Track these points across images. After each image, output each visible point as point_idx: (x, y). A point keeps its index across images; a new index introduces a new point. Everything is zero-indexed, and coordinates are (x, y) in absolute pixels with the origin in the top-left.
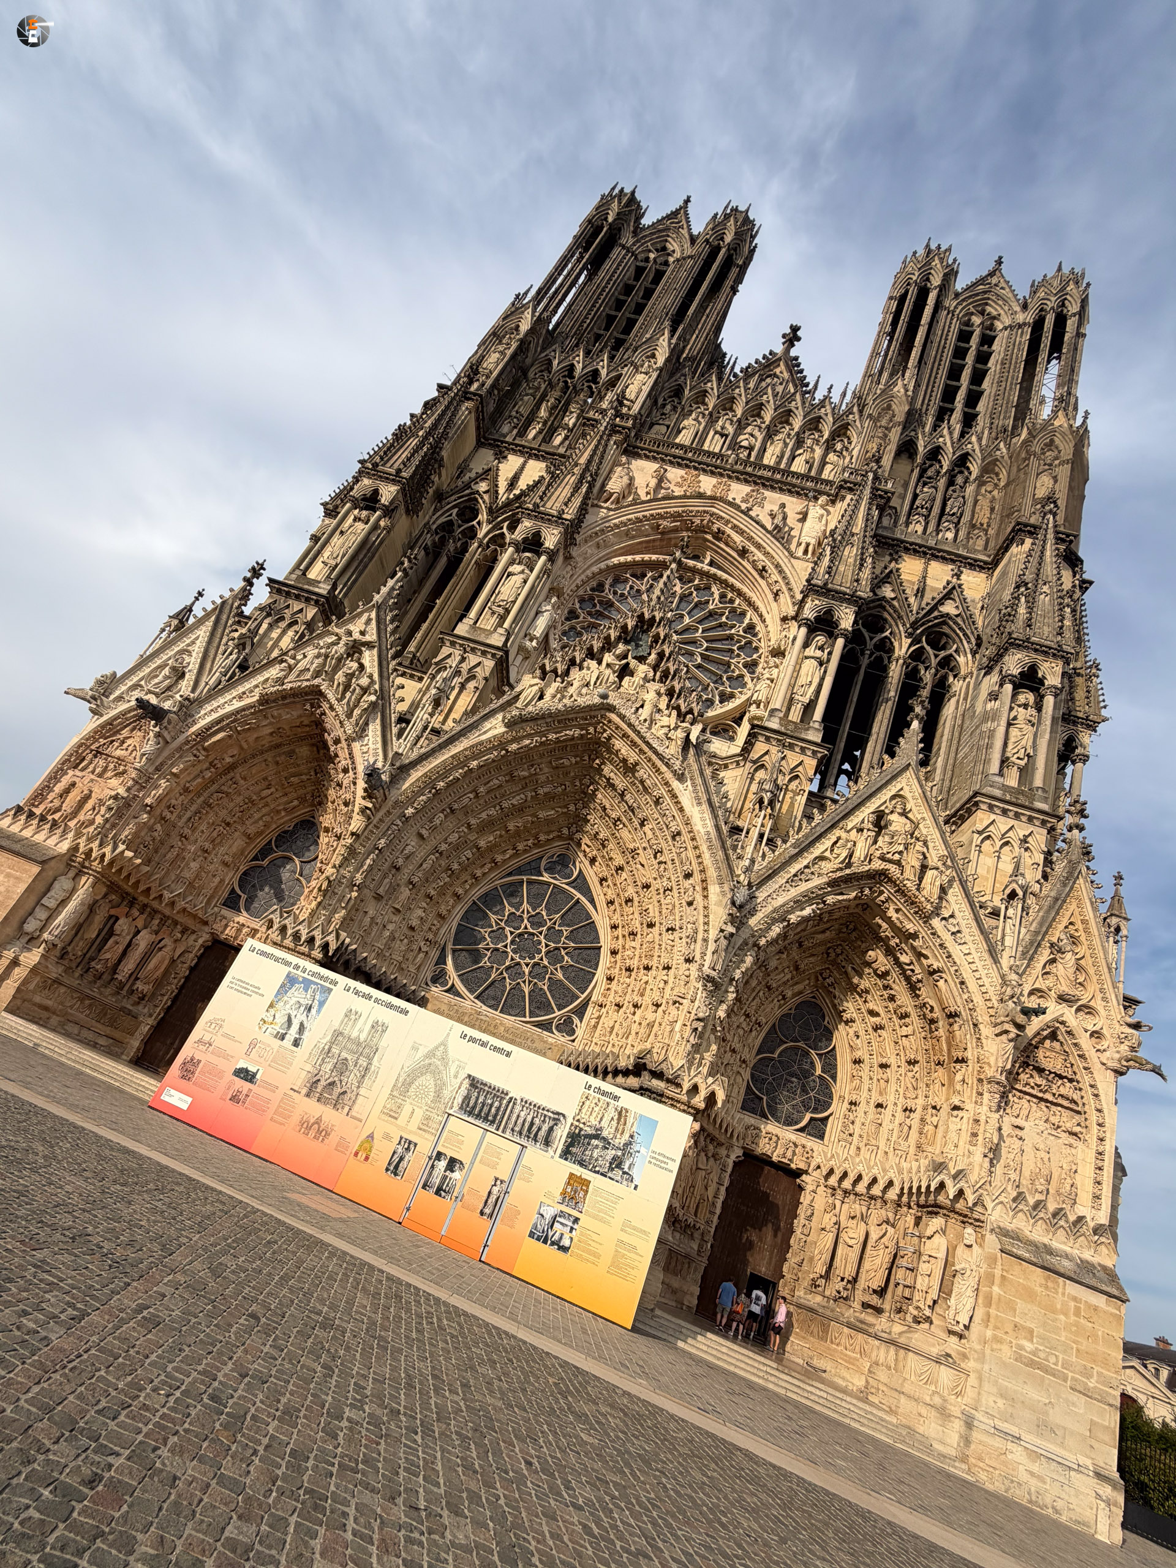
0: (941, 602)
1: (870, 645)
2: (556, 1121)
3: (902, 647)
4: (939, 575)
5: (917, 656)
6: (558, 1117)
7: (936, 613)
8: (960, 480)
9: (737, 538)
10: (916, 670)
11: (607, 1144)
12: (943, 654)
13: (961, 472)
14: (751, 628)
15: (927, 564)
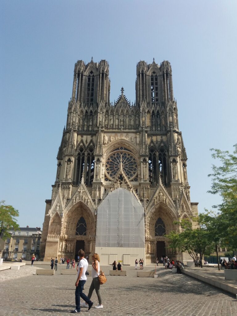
0: (161, 144)
1: (153, 155)
3: (157, 154)
4: (159, 138)
5: (160, 154)
7: (160, 146)
8: (158, 116)
9: (127, 145)
10: (160, 157)
12: (163, 153)
13: (158, 114)
14: (134, 159)
15: (157, 137)
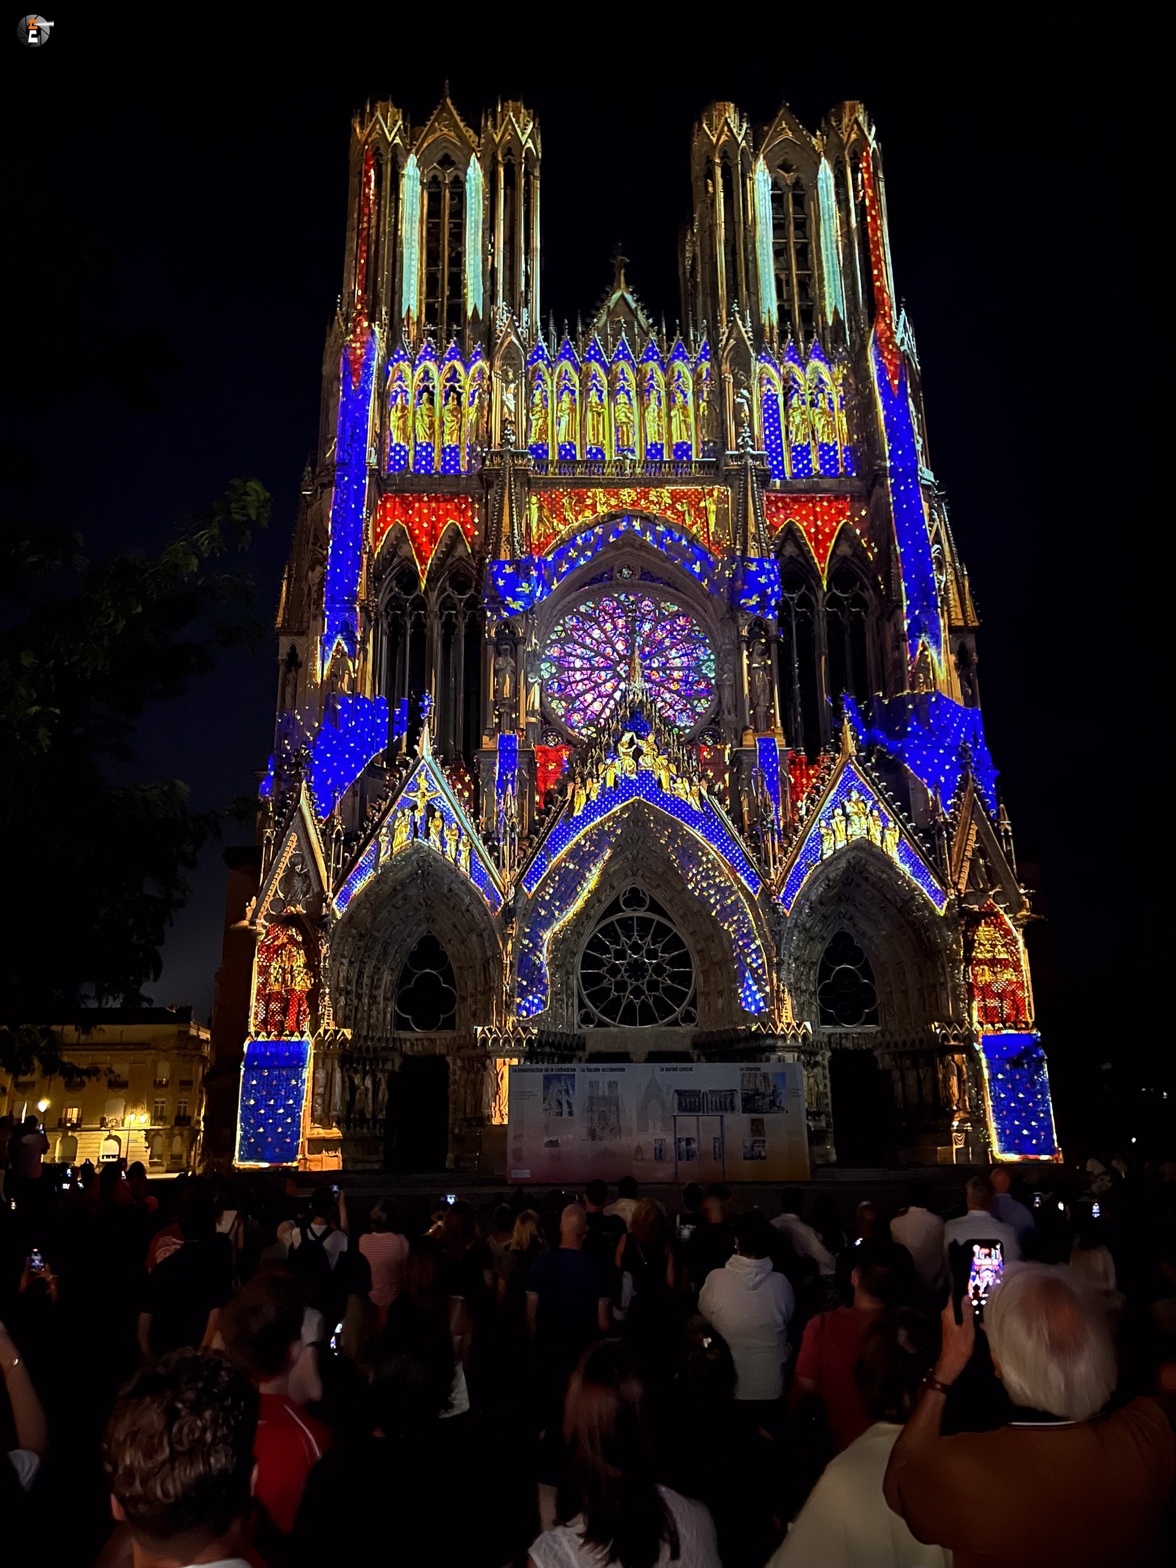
0: (837, 547)
1: (794, 604)
2: (732, 1095)
3: (820, 600)
4: (826, 514)
5: (833, 604)
6: (732, 1092)
7: (836, 558)
8: (818, 397)
10: (835, 615)
11: (763, 1096)
12: (849, 595)
13: (816, 390)
15: (813, 508)
